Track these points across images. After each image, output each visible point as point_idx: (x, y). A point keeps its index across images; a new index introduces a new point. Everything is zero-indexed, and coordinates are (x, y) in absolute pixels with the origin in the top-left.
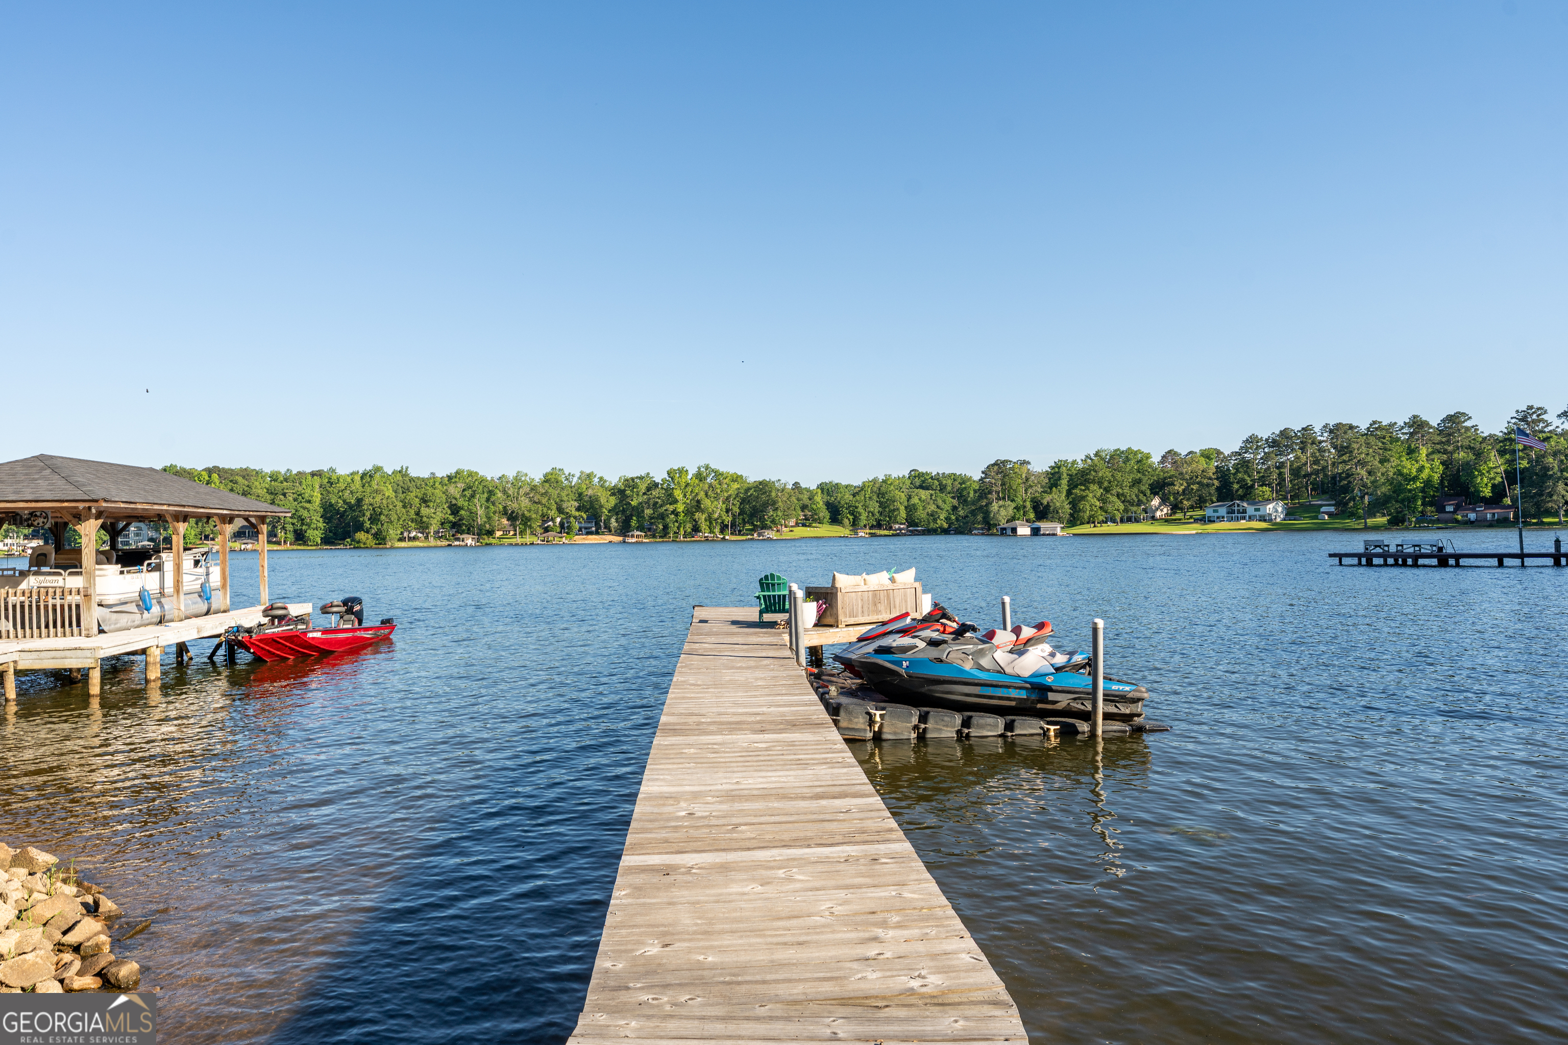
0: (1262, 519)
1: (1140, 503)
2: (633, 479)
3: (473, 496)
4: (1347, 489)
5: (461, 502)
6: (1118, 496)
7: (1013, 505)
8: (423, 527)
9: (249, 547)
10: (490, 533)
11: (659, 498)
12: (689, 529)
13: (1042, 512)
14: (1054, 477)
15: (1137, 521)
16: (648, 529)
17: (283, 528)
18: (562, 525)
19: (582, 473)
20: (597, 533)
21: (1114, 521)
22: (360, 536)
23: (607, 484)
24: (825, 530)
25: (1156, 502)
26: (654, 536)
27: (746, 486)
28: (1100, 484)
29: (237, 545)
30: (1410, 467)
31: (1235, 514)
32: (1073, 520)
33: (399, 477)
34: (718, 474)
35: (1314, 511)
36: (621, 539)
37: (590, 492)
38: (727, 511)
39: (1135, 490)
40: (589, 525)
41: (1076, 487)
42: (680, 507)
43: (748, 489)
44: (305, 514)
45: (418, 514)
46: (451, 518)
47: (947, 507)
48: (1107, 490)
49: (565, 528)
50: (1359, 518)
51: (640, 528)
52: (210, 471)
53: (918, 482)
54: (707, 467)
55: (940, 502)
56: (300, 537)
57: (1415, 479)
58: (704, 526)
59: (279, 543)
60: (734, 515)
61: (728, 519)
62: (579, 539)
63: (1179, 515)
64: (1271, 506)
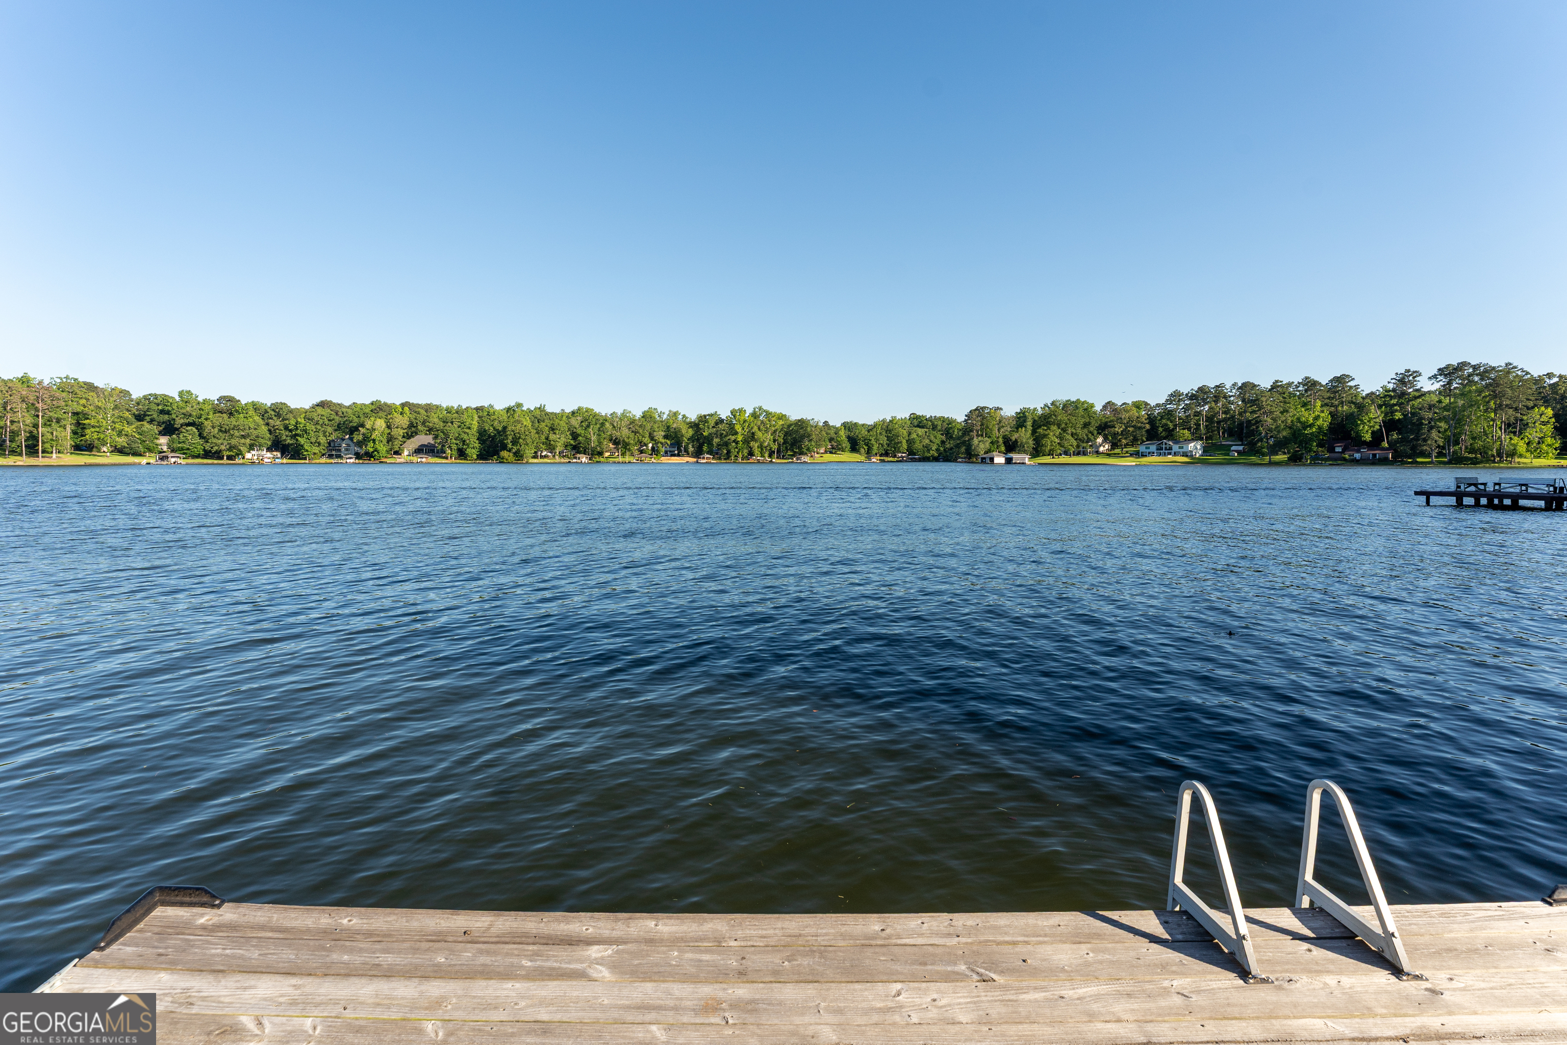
0: (1185, 455)
1: (1089, 440)
2: (705, 416)
3: (588, 426)
4: (1255, 432)
5: (579, 431)
6: (1072, 435)
7: (990, 440)
8: (551, 448)
9: (424, 460)
10: (600, 454)
11: (724, 430)
12: (746, 452)
13: (1011, 446)
14: (1021, 419)
15: (1085, 454)
16: (715, 454)
17: (450, 447)
18: (653, 448)
19: (670, 411)
20: (678, 455)
21: (1066, 453)
22: (504, 454)
23: (688, 420)
24: (847, 456)
25: (1100, 440)
26: (720, 459)
27: (789, 423)
28: (1059, 426)
29: (415, 459)
30: (1307, 416)
31: (1163, 451)
32: (1036, 452)
33: (538, 412)
34: (768, 414)
35: (1226, 450)
36: (695, 460)
37: (675, 426)
38: (774, 441)
39: (1086, 431)
40: (673, 449)
41: (1040, 427)
42: (740, 438)
43: (789, 426)
44: (465, 437)
45: (547, 438)
46: (572, 442)
47: (938, 441)
48: (1064, 430)
49: (655, 451)
50: (1263, 455)
51: (710, 453)
52: (403, 405)
53: (916, 422)
54: (760, 408)
55: (932, 438)
56: (462, 454)
57: (1311, 426)
58: (757, 451)
59: (446, 458)
60: (779, 445)
61: (775, 447)
62: (665, 460)
63: (1117, 451)
64: (1192, 445)
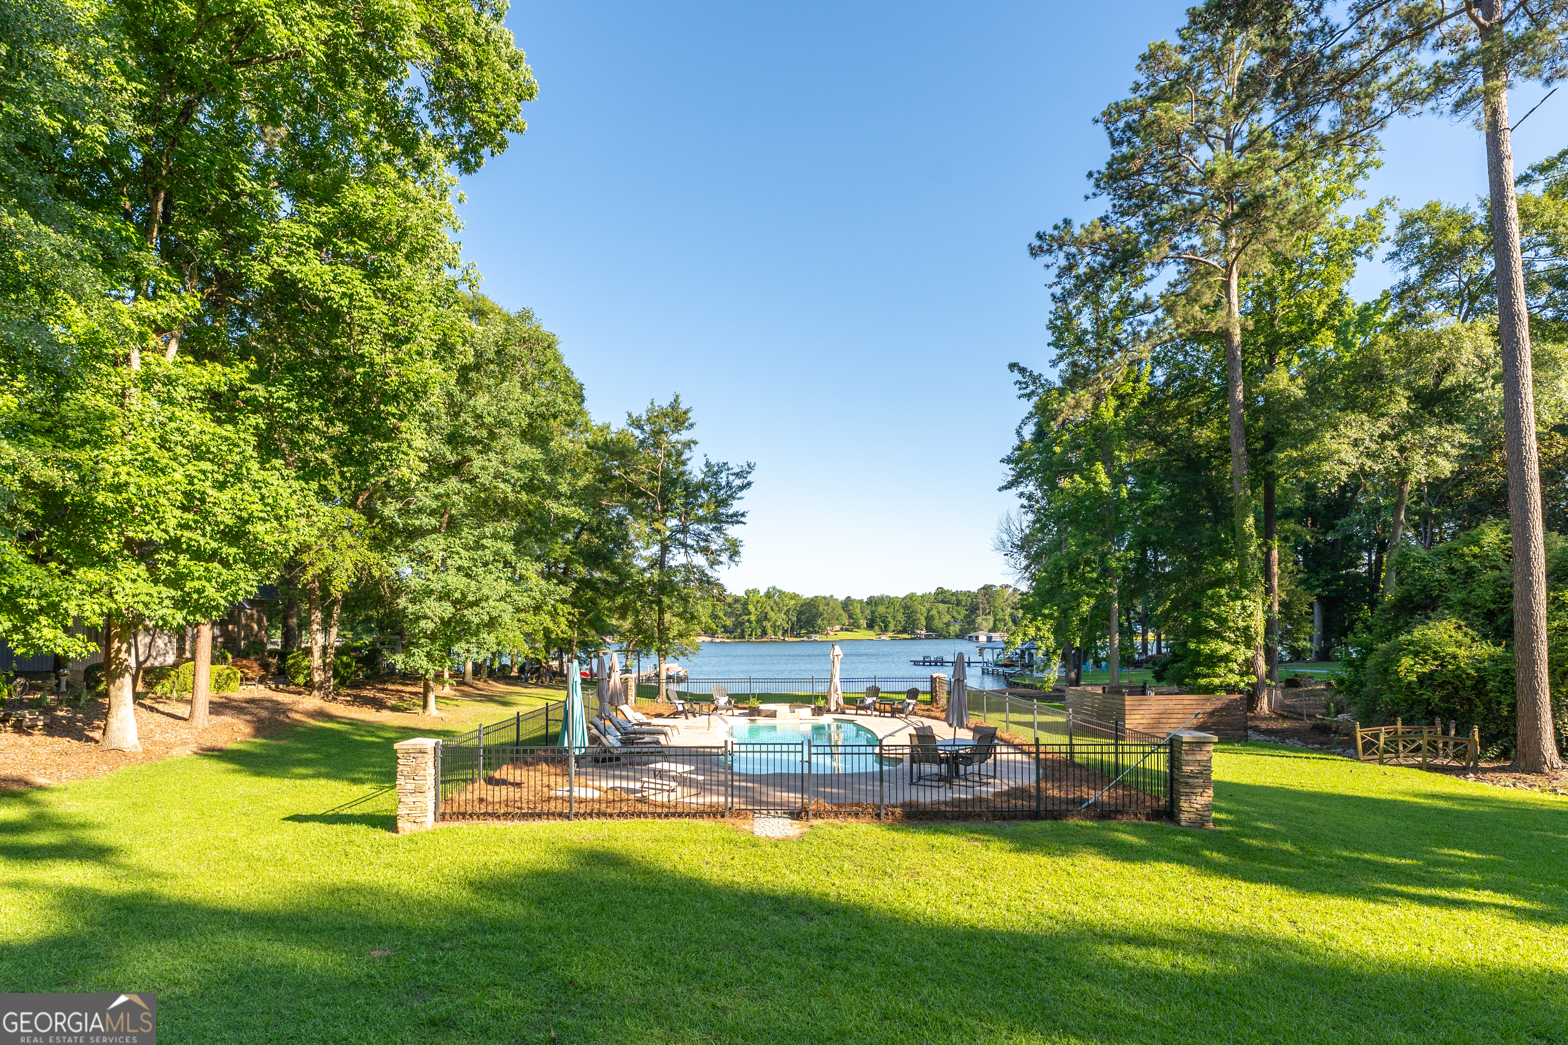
7: (994, 618)
11: (739, 610)
12: (759, 632)
16: (730, 633)
24: (864, 634)
26: (734, 638)
27: (802, 601)
34: (781, 594)
36: (710, 639)
38: (788, 620)
42: (753, 618)
43: (802, 605)
51: (724, 632)
53: (940, 597)
54: (774, 588)
58: (770, 631)
60: (793, 623)
61: (788, 626)
